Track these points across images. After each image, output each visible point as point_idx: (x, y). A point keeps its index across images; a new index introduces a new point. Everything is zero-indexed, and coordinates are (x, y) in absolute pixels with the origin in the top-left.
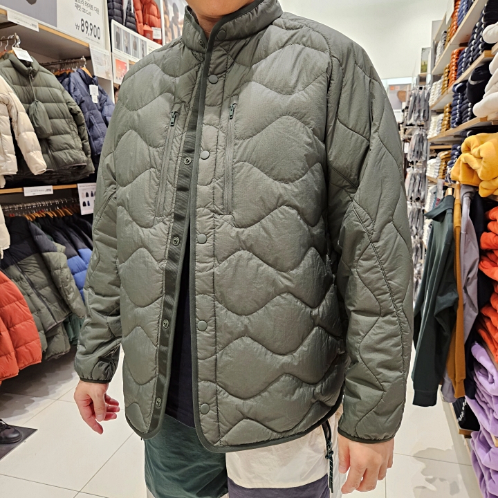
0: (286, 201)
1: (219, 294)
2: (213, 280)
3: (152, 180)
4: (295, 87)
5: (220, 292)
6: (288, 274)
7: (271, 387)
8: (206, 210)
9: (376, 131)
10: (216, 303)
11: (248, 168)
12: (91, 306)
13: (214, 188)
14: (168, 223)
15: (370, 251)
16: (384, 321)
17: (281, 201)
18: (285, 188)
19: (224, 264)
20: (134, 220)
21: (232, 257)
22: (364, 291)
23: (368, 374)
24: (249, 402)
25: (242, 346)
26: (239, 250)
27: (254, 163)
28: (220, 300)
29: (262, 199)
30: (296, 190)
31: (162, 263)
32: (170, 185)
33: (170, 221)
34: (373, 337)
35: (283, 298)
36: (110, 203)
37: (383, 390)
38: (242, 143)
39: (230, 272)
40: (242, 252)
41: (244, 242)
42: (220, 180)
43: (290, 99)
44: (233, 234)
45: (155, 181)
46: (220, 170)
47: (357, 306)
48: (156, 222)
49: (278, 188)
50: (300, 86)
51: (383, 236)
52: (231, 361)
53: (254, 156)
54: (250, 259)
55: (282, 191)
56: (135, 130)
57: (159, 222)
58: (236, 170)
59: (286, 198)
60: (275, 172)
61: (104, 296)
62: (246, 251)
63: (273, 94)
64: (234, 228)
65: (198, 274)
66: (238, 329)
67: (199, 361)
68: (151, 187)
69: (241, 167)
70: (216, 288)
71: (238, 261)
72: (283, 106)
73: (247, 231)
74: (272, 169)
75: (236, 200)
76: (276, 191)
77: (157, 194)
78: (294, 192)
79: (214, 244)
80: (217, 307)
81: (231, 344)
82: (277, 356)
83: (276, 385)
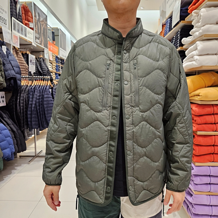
0: (159, 102)
1: (135, 139)
2: (133, 134)
3: (101, 92)
4: (159, 59)
5: (136, 139)
6: (160, 130)
7: (153, 176)
8: (129, 105)
9: (182, 77)
10: (134, 143)
11: (145, 89)
12: (54, 149)
13: (131, 97)
14: (109, 110)
15: (182, 120)
16: (187, 146)
17: (157, 102)
18: (158, 97)
19: (137, 127)
20: (91, 109)
21: (140, 124)
22: (180, 136)
23: (182, 166)
24: (145, 183)
25: (144, 160)
26: (142, 121)
27: (147, 87)
28: (135, 142)
29: (151, 101)
30: (162, 98)
31: (108, 127)
32: (110, 94)
33: (110, 109)
34: (183, 152)
35: (157, 139)
36: (66, 101)
37: (187, 171)
38: (142, 79)
39: (140, 130)
40: (143, 122)
41: (144, 118)
42: (133, 93)
43: (158, 63)
44: (141, 115)
45: (102, 92)
46: (133, 90)
47: (177, 141)
48: (103, 110)
49: (156, 97)
50: (160, 59)
51: (186, 115)
52: (140, 167)
53: (147, 84)
54: (146, 125)
55: (158, 98)
56: (89, 70)
57: (104, 110)
58: (140, 89)
59: (159, 101)
60: (155, 91)
61: (60, 144)
62: (145, 122)
63: (151, 61)
64: (140, 113)
65: (127, 132)
66: (142, 154)
67: (128, 168)
68: (100, 95)
69: (142, 88)
70: (134, 137)
71: (143, 126)
72: (156, 66)
73: (145, 114)
74: (154, 90)
75: (140, 101)
76: (155, 98)
77: (103, 98)
78: (161, 98)
79: (133, 119)
80: (134, 145)
81: (139, 160)
82: (154, 163)
83: (154, 175)
